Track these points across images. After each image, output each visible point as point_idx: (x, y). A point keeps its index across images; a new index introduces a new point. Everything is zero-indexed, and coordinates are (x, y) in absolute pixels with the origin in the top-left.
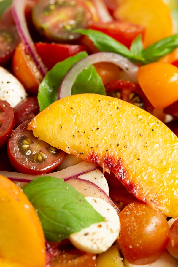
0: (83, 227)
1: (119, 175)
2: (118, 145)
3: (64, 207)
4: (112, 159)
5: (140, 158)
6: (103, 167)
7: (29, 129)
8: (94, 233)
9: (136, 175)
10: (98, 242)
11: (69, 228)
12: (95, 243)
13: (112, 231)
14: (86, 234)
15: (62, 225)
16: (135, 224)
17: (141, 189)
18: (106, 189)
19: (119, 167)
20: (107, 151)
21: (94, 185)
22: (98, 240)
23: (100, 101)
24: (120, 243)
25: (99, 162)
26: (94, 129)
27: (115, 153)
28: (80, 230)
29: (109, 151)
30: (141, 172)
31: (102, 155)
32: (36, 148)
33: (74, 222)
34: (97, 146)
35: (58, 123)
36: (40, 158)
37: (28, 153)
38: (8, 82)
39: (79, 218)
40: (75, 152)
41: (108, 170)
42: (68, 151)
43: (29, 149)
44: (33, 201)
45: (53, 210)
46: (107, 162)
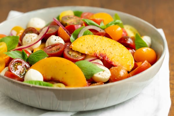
1: (106, 59)
2: (103, 50)
3: (90, 66)
4: (103, 54)
5: (112, 53)
6: (100, 57)
7: (70, 48)
8: (102, 74)
9: (112, 58)
11: (93, 73)
12: (103, 76)
13: (108, 73)
14: (99, 74)
16: (116, 70)
17: (115, 63)
19: (105, 56)
23: (94, 37)
25: (98, 55)
26: (94, 45)
27: (103, 52)
28: (97, 73)
29: (101, 52)
30: (114, 57)
31: (98, 53)
32: (74, 54)
33: (94, 71)
34: (96, 51)
35: (81, 44)
36: (76, 56)
38: (58, 38)
39: (96, 69)
40: (89, 53)
41: (102, 58)
42: (86, 53)
43: (72, 54)
45: (86, 68)
46: (100, 55)
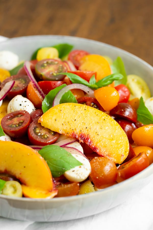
0: (72, 168)
1: (88, 143)
2: (86, 128)
3: (61, 158)
4: (84, 135)
5: (99, 134)
6: (80, 139)
7: (39, 122)
8: (77, 171)
9: (97, 143)
10: (80, 175)
11: (64, 169)
12: (78, 175)
13: (87, 170)
14: (73, 171)
15: (60, 167)
16: (99, 165)
17: (100, 149)
18: (82, 151)
19: (88, 139)
20: (81, 131)
21: (75, 149)
22: (80, 173)
23: (75, 106)
24: (91, 177)
25: (77, 137)
26: (74, 120)
27: (85, 132)
28: (70, 169)
29: (82, 131)
30: (100, 141)
31: (78, 133)
32: (43, 132)
33: (66, 165)
34: (76, 129)
35: (54, 118)
36: (46, 137)
37: (39, 134)
38: (25, 102)
39: (69, 163)
40: (64, 133)
41: (82, 141)
42: (60, 132)
43: (39, 132)
44: (44, 157)
45: (55, 160)
46: (81, 137)
